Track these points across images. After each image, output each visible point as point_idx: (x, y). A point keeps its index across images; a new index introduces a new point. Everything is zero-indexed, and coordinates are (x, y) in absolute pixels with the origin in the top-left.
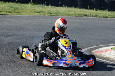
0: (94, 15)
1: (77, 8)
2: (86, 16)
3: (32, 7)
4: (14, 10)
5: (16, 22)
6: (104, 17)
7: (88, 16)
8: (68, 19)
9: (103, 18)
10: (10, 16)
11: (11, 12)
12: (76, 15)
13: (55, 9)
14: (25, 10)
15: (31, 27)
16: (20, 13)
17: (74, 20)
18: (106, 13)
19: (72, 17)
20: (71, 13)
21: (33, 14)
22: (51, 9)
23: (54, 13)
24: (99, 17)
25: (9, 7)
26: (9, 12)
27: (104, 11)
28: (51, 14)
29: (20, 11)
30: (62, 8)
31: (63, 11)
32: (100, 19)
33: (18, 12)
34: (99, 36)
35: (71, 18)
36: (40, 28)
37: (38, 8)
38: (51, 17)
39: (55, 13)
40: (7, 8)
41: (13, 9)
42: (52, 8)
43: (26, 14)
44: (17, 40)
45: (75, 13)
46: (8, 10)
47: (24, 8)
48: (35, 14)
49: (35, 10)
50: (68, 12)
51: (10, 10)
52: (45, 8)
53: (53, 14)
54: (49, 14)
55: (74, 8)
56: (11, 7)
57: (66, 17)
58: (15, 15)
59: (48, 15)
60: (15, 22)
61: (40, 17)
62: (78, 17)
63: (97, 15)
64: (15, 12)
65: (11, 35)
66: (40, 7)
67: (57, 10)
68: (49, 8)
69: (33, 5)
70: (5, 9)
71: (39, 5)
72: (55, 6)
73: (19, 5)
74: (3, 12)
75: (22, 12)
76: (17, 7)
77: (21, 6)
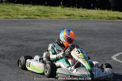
1: (110, 11)
2: (119, 18)
3: (61, 10)
4: (43, 14)
5: (45, 26)
8: (100, 22)
10: (39, 20)
11: (40, 16)
12: (109, 18)
14: (54, 14)
16: (49, 16)
17: (106, 24)
19: (104, 20)
20: (103, 16)
21: (63, 17)
25: (38, 11)
26: (38, 16)
28: (83, 17)
29: (49, 14)
30: (94, 11)
31: (95, 14)
33: (47, 15)
35: (103, 21)
37: (68, 11)
38: (82, 20)
39: (86, 16)
40: (36, 11)
41: (42, 12)
42: (83, 10)
43: (55, 18)
44: (45, 45)
45: (107, 16)
46: (36, 14)
47: (53, 11)
48: (65, 17)
49: (65, 13)
50: (101, 15)
51: (38, 13)
52: (76, 11)
53: (84, 17)
54: (80, 17)
55: (107, 10)
56: (40, 10)
57: (98, 20)
58: (44, 18)
59: (78, 18)
60: (43, 26)
61: (70, 20)
62: (111, 20)
64: (44, 16)
65: (39, 40)
66: (70, 10)
67: (88, 13)
68: (80, 11)
69: (63, 8)
70: (34, 12)
71: (70, 7)
72: (86, 9)
73: (48, 8)
74: (31, 15)
75: (51, 15)
76: (46, 10)
77: (50, 9)
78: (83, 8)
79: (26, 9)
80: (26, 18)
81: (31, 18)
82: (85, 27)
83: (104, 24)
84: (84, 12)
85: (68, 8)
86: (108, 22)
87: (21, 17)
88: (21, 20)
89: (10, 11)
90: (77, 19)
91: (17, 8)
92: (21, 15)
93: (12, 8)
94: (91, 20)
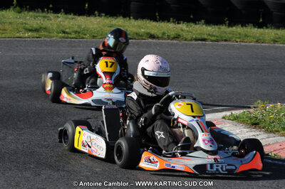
0: (172, 34)
1: (130, 18)
2: (152, 37)
6: (196, 40)
7: (158, 38)
9: (193, 42)
15: (17, 68)
18: (201, 29)
21: (21, 35)
22: (66, 22)
23: (73, 32)
24: (186, 40)
27: (196, 24)
28: (67, 33)
30: (92, 19)
31: (95, 26)
32: (186, 44)
34: (189, 86)
37: (33, 19)
39: (76, 32)
42: (66, 19)
48: (27, 35)
49: (25, 24)
50: (108, 29)
52: (51, 20)
53: (70, 34)
54: (60, 34)
55: (121, 17)
59: (57, 37)
62: (134, 41)
63: (179, 35)
66: (37, 17)
67: (80, 24)
68: (59, 19)
71: (35, 11)
72: (75, 14)
90: (54, 38)
94: (87, 42)
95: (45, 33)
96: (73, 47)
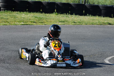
1: (101, 17)
2: (110, 24)
3: (56, 17)
4: (39, 20)
5: (41, 32)
7: (112, 24)
8: (92, 28)
10: (35, 26)
11: (36, 22)
12: (100, 24)
13: (79, 18)
14: (49, 20)
16: (45, 23)
19: (96, 25)
20: (94, 22)
22: (75, 18)
25: (34, 18)
26: (34, 22)
28: (75, 23)
29: (44, 21)
30: (86, 17)
31: (87, 20)
33: (42, 22)
35: (95, 27)
36: (65, 37)
37: (62, 17)
38: (75, 26)
39: (79, 22)
40: (32, 18)
41: (38, 19)
43: (50, 24)
45: (98, 22)
46: (32, 21)
47: (48, 18)
48: (59, 24)
49: (59, 19)
50: (92, 21)
51: (34, 20)
52: (69, 17)
53: (77, 23)
55: (98, 16)
56: (36, 17)
57: (90, 25)
58: (39, 25)
59: (72, 24)
60: (39, 32)
61: (64, 26)
62: (102, 26)
64: (39, 22)
66: (64, 16)
67: (81, 19)
68: (73, 17)
69: (57, 15)
70: (30, 19)
71: (63, 14)
72: (79, 15)
73: (43, 15)
74: (28, 22)
75: (46, 22)
76: (41, 17)
77: (45, 16)
78: (76, 14)
79: (23, 16)
80: (23, 25)
81: (28, 25)
82: (79, 32)
83: (96, 29)
84: (77, 18)
85: (62, 15)
86: (100, 27)
87: (18, 23)
88: (18, 26)
89: (8, 18)
90: (70, 25)
91: (15, 16)
92: (19, 22)
93: (10, 15)
94: (83, 26)
95: (67, 23)
96: (77, 28)
